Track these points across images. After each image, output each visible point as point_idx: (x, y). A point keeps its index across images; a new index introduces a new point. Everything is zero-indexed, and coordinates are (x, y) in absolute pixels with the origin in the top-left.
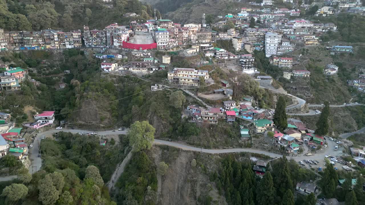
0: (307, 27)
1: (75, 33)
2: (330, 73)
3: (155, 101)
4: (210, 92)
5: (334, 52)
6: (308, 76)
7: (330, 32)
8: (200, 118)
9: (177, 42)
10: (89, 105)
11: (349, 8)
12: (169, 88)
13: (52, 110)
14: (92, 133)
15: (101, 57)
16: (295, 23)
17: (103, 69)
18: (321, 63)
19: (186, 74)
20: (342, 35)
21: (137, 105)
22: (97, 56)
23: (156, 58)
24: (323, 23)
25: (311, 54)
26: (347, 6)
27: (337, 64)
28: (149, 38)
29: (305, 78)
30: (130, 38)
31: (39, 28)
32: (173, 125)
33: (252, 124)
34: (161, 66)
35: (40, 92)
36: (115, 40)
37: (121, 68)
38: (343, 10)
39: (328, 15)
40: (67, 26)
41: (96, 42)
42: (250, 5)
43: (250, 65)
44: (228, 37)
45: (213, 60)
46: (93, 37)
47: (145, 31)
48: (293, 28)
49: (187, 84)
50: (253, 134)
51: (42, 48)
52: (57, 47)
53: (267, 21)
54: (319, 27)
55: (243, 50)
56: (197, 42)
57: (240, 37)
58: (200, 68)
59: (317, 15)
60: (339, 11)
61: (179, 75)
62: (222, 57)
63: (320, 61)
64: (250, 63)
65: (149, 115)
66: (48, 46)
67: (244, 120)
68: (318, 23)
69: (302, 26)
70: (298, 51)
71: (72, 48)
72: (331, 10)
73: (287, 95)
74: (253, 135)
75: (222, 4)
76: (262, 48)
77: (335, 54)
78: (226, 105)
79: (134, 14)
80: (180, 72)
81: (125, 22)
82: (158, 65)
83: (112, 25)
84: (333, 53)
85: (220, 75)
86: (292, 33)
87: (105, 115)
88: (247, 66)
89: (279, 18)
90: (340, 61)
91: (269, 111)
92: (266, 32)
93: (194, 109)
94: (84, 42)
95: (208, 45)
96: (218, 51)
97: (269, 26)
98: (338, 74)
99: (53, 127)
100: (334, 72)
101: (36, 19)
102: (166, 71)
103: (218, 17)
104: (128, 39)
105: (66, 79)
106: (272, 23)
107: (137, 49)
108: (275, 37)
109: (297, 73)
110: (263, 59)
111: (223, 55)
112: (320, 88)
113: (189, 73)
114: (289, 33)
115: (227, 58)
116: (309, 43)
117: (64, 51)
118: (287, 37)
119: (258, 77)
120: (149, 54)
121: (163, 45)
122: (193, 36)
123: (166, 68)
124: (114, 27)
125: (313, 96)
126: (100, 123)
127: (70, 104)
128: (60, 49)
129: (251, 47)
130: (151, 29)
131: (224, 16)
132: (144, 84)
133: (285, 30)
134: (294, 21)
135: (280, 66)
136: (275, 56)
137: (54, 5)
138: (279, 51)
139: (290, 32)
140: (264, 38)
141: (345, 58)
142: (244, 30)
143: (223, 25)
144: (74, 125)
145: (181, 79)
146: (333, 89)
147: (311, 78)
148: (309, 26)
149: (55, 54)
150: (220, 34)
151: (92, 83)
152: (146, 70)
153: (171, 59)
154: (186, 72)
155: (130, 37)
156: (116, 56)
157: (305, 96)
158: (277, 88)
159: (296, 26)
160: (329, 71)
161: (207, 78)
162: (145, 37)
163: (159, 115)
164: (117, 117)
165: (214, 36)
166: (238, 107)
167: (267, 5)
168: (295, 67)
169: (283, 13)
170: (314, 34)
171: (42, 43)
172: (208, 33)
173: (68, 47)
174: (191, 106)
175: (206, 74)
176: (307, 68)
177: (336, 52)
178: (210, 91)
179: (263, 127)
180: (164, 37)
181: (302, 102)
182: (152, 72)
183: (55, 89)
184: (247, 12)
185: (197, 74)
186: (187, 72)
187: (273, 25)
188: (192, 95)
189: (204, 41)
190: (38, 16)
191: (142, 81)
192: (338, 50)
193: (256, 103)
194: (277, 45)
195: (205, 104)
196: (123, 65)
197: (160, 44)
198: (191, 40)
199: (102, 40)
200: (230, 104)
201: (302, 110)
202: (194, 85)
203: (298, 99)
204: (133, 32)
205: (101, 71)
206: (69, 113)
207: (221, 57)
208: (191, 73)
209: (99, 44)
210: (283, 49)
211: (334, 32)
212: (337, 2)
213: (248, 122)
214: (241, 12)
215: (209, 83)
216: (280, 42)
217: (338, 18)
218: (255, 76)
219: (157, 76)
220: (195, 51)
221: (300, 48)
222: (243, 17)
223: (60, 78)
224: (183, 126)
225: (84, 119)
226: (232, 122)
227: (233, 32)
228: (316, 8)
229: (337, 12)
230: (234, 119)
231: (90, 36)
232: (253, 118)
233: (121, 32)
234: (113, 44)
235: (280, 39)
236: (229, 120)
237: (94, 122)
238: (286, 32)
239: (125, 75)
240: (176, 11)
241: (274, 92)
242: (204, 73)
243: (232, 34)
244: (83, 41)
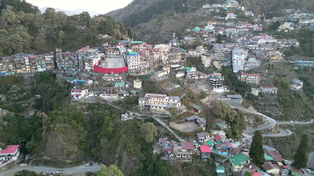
0: (271, 43)
1: (47, 56)
2: (296, 89)
3: (125, 133)
4: (182, 121)
5: (297, 66)
6: (276, 92)
7: (292, 47)
8: (173, 155)
9: (148, 63)
10: (56, 138)
11: (309, 24)
12: (140, 117)
13: (17, 143)
14: (57, 172)
15: (72, 81)
16: (259, 39)
17: (73, 96)
18: (286, 78)
19: (157, 101)
20: (304, 50)
21: (106, 138)
22: (68, 81)
23: (127, 82)
24: (286, 38)
25: (276, 70)
26: (307, 22)
27: (301, 79)
28: (120, 61)
29: (273, 95)
30: (101, 62)
31: (10, 52)
32: (144, 162)
33: (228, 161)
34: (132, 92)
35: (5, 123)
36: (86, 64)
37: (91, 95)
38: (304, 26)
39: (290, 31)
40: (40, 49)
41: (69, 64)
42: (215, 19)
43: (220, 84)
44: (197, 54)
45: (184, 81)
46: (65, 59)
47: (116, 54)
48: (258, 43)
49: (159, 111)
50: (230, 172)
51: (13, 73)
52: (29, 71)
53: (233, 36)
54: (282, 43)
55: (212, 66)
56: (168, 62)
57: (208, 54)
58: (171, 93)
59: (280, 31)
60: (300, 27)
61: (151, 101)
62: (193, 77)
63: (285, 76)
64: (220, 82)
65: (118, 149)
66: (18, 71)
67: (219, 156)
68: (280, 38)
69: (266, 42)
70: (264, 66)
71: (44, 72)
72: (292, 26)
73: (257, 115)
74: (229, 174)
75: (190, 17)
76: (229, 63)
77: (299, 68)
78: (200, 138)
79: (107, 36)
80: (151, 99)
81: (97, 44)
82: (128, 91)
83: (83, 49)
84: (297, 68)
85: (192, 98)
86: (257, 49)
87: (72, 149)
88: (217, 85)
89: (243, 33)
90: (305, 75)
91: (243, 138)
92: (233, 48)
93: (166, 143)
94: (57, 64)
95: (179, 66)
96: (188, 72)
97: (235, 41)
98: (303, 89)
99: (16, 164)
100: (300, 87)
101: (8, 43)
102: (137, 96)
103: (187, 30)
104: (100, 63)
105: (35, 104)
106: (238, 38)
107: (108, 74)
108: (242, 53)
109: (265, 90)
110: (231, 75)
111: (193, 75)
112: (288, 104)
113: (160, 100)
114: (254, 48)
115: (197, 78)
116: (274, 58)
117: (35, 75)
118: (252, 52)
119: (228, 96)
120: (120, 78)
121: (134, 68)
122: (163, 56)
123: (137, 93)
124: (85, 51)
125: (282, 113)
126: (67, 159)
127: (36, 136)
128: (31, 73)
129: (219, 64)
130: (123, 51)
131: (192, 29)
132: (114, 113)
133: (250, 46)
134: (259, 37)
135: (247, 83)
136: (242, 72)
137: (26, 29)
138: (246, 67)
139: (256, 48)
140: (231, 53)
141: (308, 72)
142: (212, 46)
143: (192, 42)
144: (39, 161)
145: (153, 107)
146: (300, 106)
147: (278, 94)
148: (272, 41)
149: (26, 79)
150: (189, 52)
151: (60, 112)
152: (117, 96)
153: (143, 83)
154: (157, 99)
155: (102, 60)
156: (87, 82)
157: (273, 114)
158: (247, 107)
159: (261, 42)
160: (295, 86)
161: (179, 105)
162: (117, 60)
163: (129, 150)
164: (85, 150)
165: (184, 55)
166: (211, 138)
167: (231, 19)
168: (263, 84)
169: (247, 28)
170: (278, 49)
171: (13, 68)
172: (178, 53)
173: (40, 70)
174: (163, 139)
175: (178, 102)
176: (273, 84)
177: (300, 67)
178: (182, 119)
179: (240, 166)
180: (135, 60)
181: (272, 121)
182: (123, 97)
183: (23, 116)
184: (213, 25)
185: (169, 101)
186: (159, 99)
187: (239, 40)
188: (164, 124)
189: (174, 61)
190: (10, 41)
191: (112, 107)
192: (302, 65)
193: (229, 128)
194: (244, 61)
195: (177, 137)
196: (94, 91)
197: (132, 68)
198: (162, 60)
199: (74, 62)
200: (204, 137)
201: (273, 131)
202: (165, 113)
203: (269, 119)
204: (105, 55)
205: (71, 98)
206: (35, 147)
207: (191, 77)
208: (163, 100)
209: (72, 66)
210: (250, 65)
211: (296, 47)
212: (298, 18)
213: (223, 158)
214: (208, 25)
215: (181, 111)
216: (246, 58)
217: (299, 33)
218: (225, 95)
219: (128, 103)
220: (166, 73)
221: (266, 63)
222: (209, 30)
223: (29, 103)
224: (155, 165)
225: (50, 154)
226: (207, 159)
227: (202, 50)
228: (278, 24)
229: (298, 28)
230: (209, 156)
231: (62, 58)
232: (228, 153)
233: (92, 56)
234: (84, 67)
235: (247, 55)
236: (203, 156)
237: (60, 158)
238: (251, 47)
239: (96, 101)
240: (148, 22)
241: (245, 112)
242: (175, 100)
243: (201, 51)
244: (55, 63)
